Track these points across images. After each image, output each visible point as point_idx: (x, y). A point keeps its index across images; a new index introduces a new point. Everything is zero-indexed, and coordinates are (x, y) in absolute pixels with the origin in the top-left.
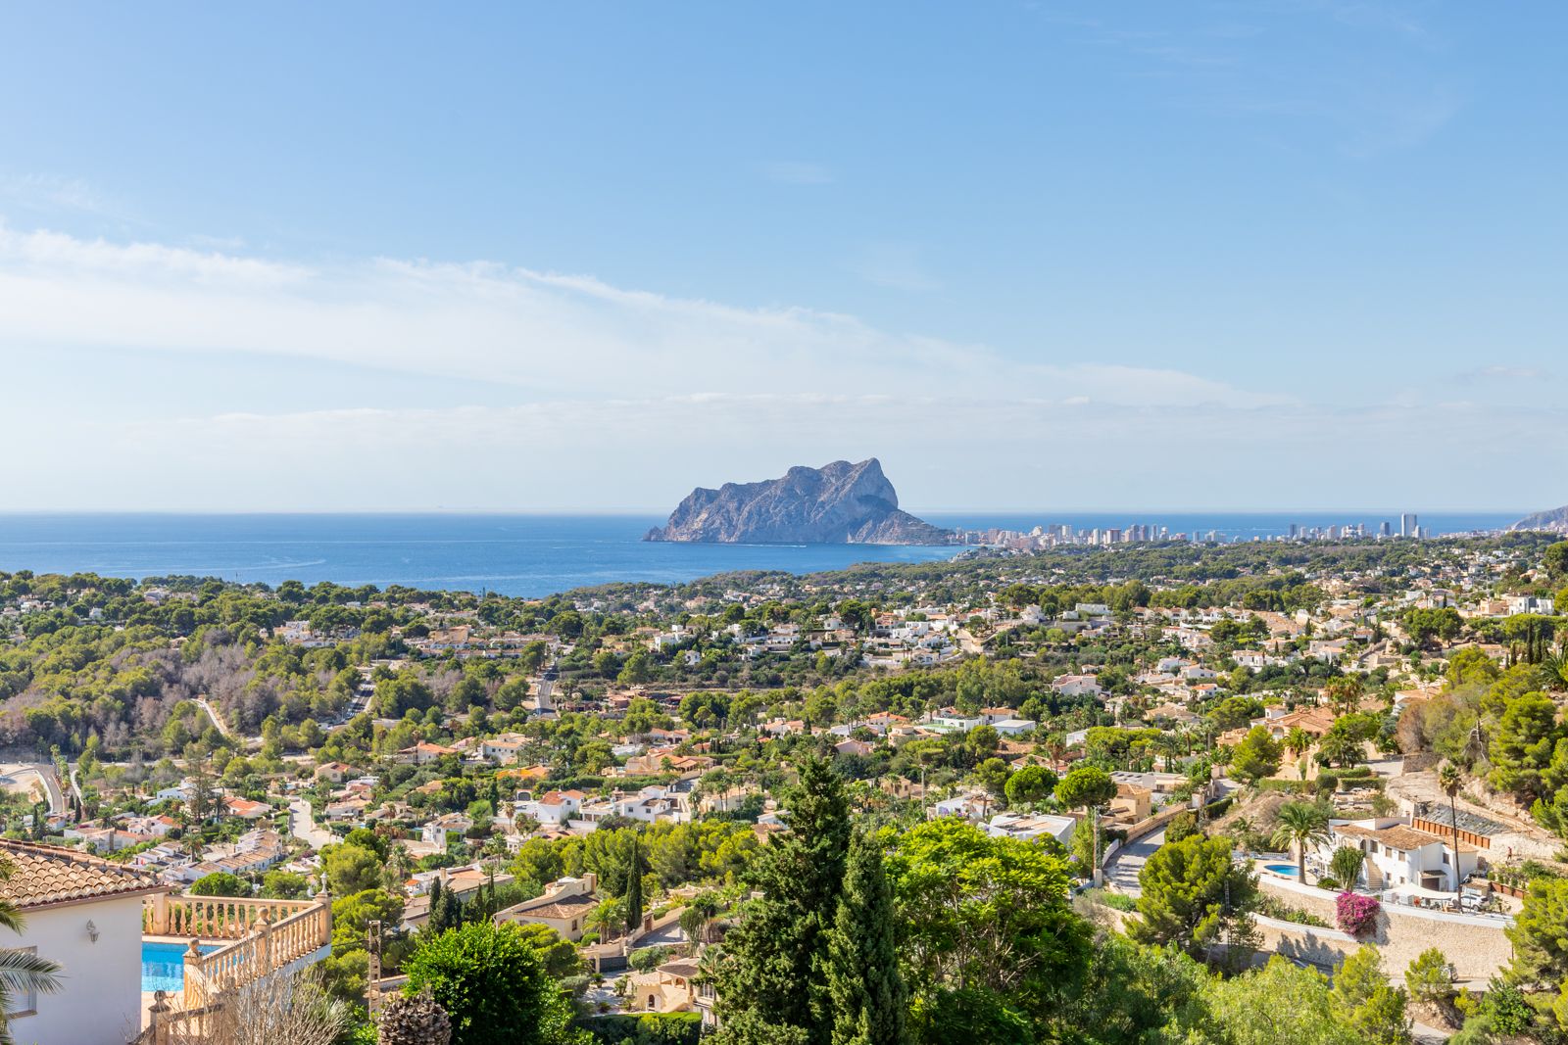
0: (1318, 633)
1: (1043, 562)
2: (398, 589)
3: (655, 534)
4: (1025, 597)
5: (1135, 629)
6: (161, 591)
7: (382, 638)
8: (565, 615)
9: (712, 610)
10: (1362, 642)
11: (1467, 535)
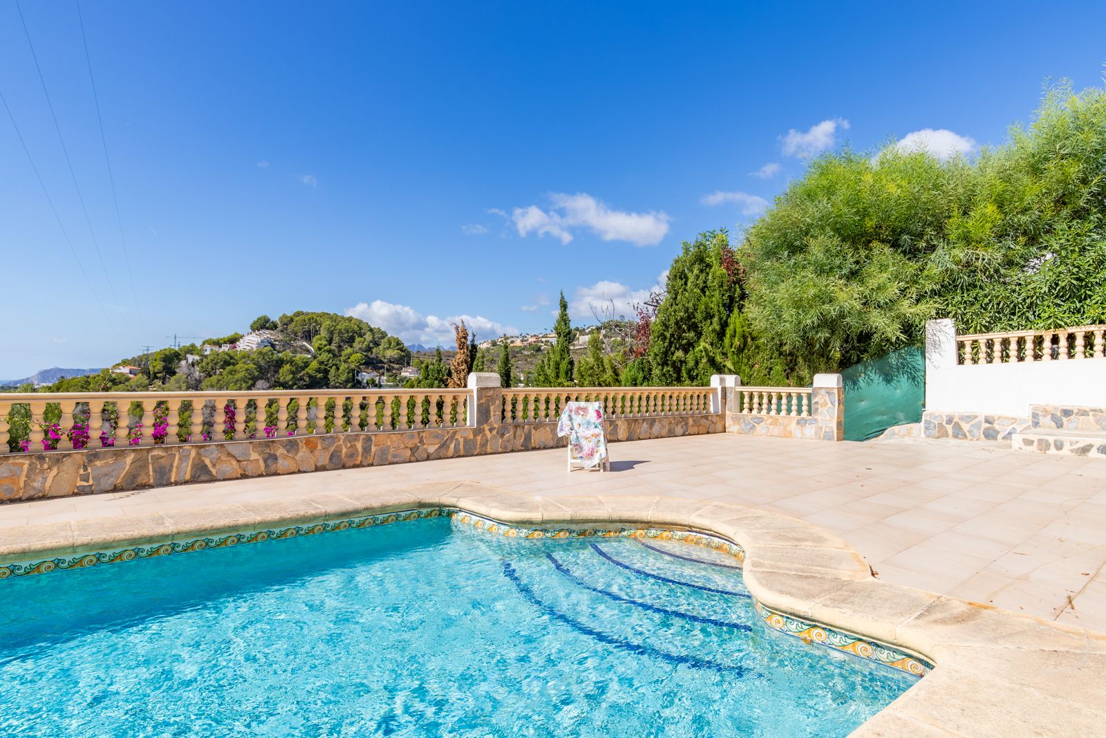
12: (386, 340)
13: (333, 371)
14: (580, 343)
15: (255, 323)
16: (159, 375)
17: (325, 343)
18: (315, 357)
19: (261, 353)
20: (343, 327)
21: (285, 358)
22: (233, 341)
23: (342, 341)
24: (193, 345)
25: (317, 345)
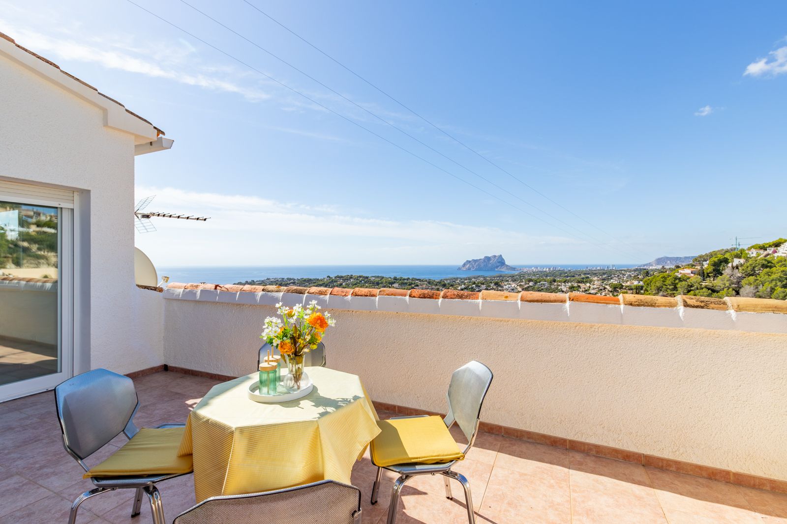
0: (592, 288)
1: (534, 274)
2: (413, 278)
3: (459, 269)
4: (530, 280)
5: (553, 287)
6: (373, 278)
7: (410, 287)
8: (443, 283)
9: (470, 282)
10: (601, 290)
11: (626, 269)
16: (710, 275)
22: (778, 245)
24: (742, 249)
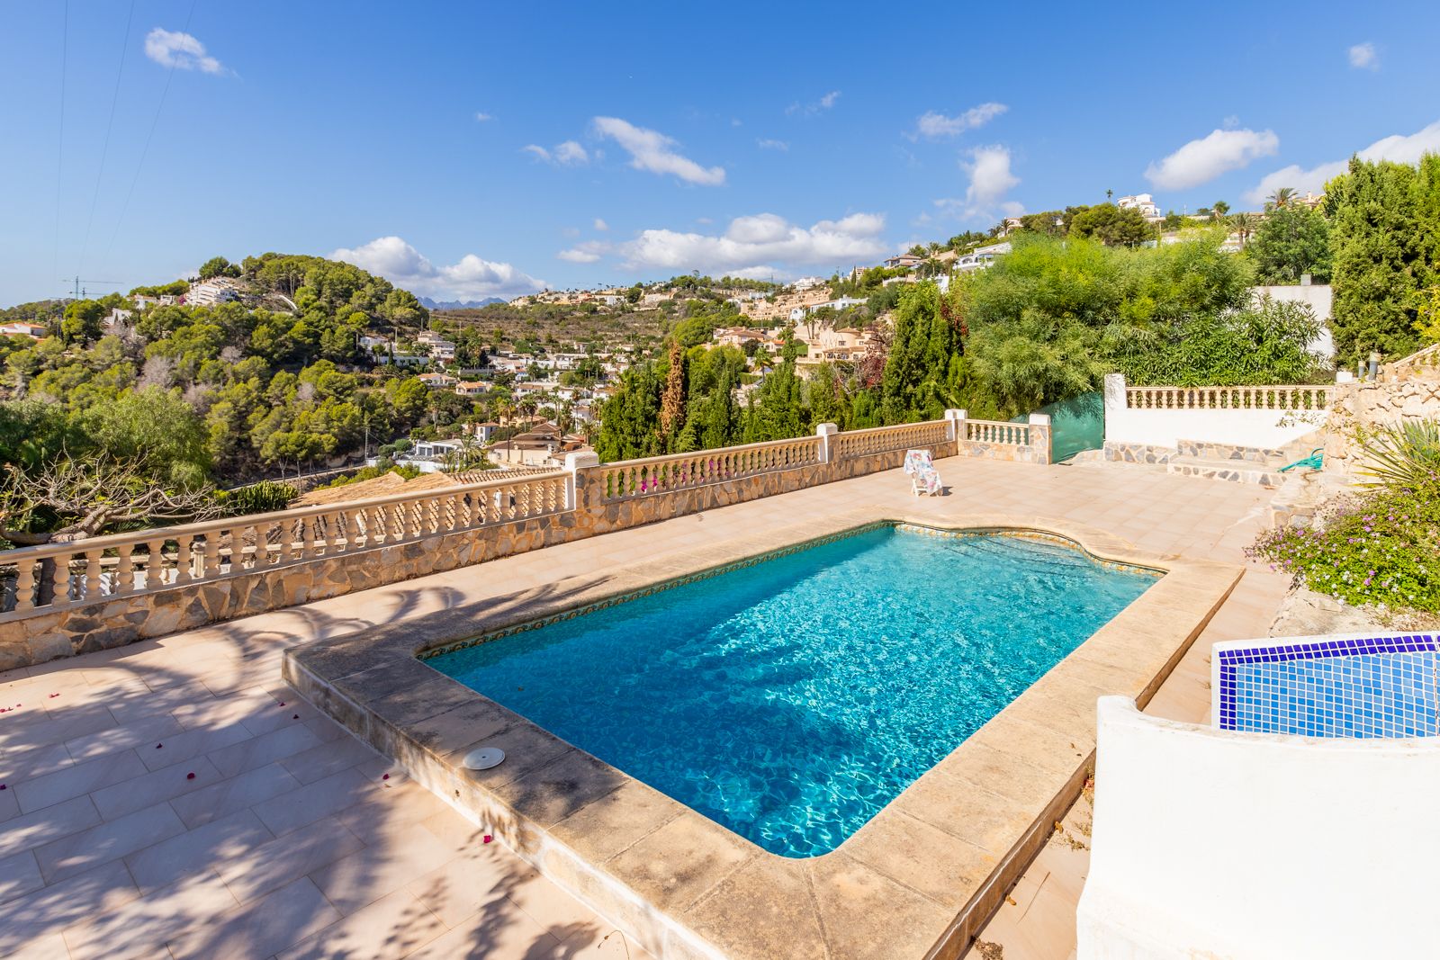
12: (393, 294)
13: (326, 335)
14: (646, 303)
15: (206, 266)
16: (76, 337)
17: (314, 297)
18: (300, 317)
19: (225, 310)
20: (335, 277)
21: (259, 317)
22: (178, 291)
23: (335, 294)
24: (116, 295)
25: (302, 300)
